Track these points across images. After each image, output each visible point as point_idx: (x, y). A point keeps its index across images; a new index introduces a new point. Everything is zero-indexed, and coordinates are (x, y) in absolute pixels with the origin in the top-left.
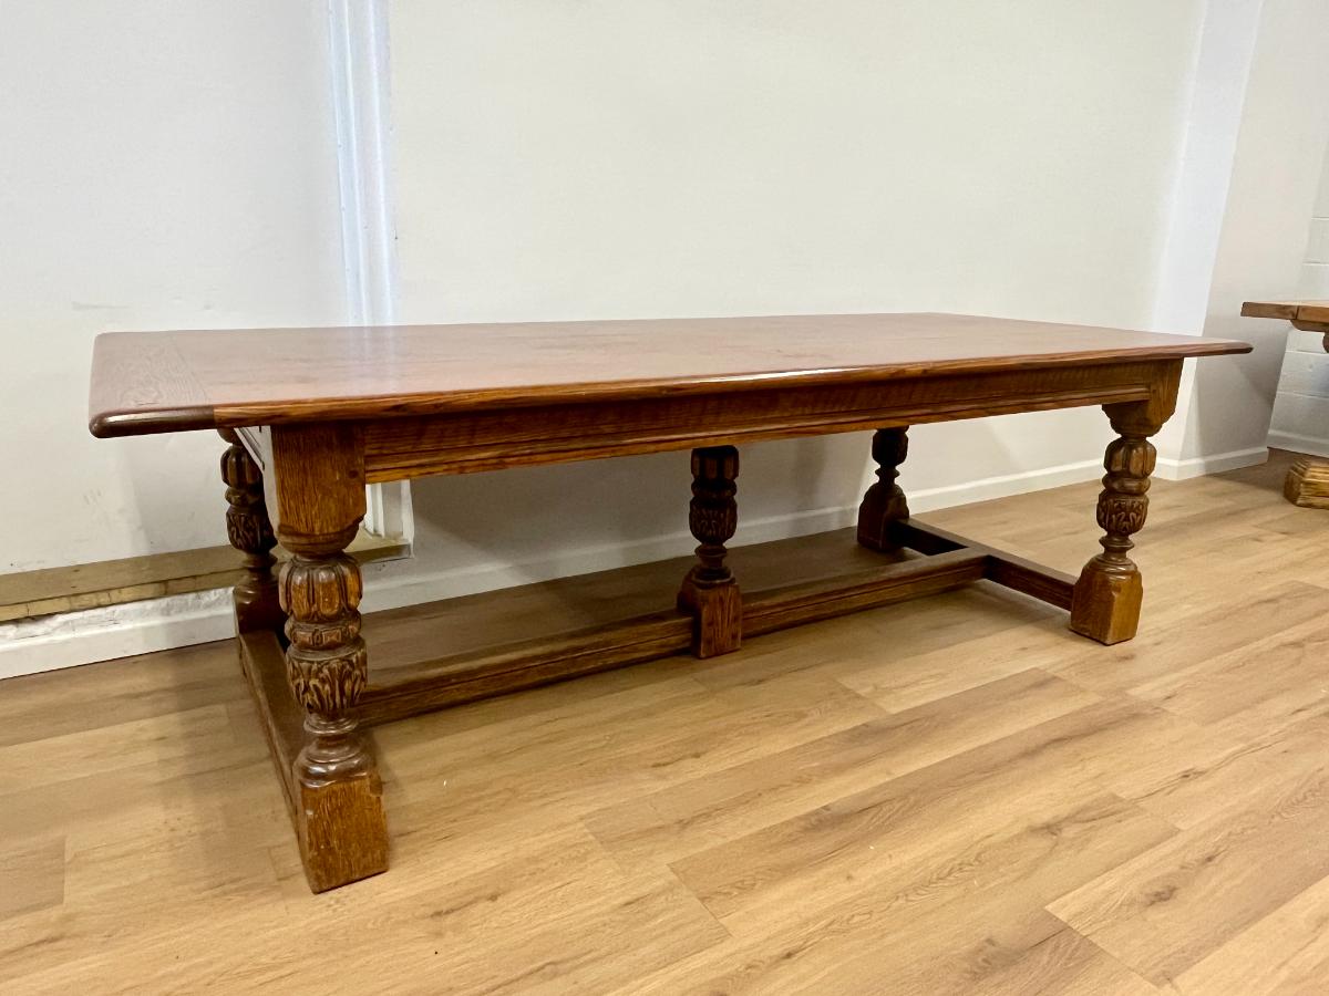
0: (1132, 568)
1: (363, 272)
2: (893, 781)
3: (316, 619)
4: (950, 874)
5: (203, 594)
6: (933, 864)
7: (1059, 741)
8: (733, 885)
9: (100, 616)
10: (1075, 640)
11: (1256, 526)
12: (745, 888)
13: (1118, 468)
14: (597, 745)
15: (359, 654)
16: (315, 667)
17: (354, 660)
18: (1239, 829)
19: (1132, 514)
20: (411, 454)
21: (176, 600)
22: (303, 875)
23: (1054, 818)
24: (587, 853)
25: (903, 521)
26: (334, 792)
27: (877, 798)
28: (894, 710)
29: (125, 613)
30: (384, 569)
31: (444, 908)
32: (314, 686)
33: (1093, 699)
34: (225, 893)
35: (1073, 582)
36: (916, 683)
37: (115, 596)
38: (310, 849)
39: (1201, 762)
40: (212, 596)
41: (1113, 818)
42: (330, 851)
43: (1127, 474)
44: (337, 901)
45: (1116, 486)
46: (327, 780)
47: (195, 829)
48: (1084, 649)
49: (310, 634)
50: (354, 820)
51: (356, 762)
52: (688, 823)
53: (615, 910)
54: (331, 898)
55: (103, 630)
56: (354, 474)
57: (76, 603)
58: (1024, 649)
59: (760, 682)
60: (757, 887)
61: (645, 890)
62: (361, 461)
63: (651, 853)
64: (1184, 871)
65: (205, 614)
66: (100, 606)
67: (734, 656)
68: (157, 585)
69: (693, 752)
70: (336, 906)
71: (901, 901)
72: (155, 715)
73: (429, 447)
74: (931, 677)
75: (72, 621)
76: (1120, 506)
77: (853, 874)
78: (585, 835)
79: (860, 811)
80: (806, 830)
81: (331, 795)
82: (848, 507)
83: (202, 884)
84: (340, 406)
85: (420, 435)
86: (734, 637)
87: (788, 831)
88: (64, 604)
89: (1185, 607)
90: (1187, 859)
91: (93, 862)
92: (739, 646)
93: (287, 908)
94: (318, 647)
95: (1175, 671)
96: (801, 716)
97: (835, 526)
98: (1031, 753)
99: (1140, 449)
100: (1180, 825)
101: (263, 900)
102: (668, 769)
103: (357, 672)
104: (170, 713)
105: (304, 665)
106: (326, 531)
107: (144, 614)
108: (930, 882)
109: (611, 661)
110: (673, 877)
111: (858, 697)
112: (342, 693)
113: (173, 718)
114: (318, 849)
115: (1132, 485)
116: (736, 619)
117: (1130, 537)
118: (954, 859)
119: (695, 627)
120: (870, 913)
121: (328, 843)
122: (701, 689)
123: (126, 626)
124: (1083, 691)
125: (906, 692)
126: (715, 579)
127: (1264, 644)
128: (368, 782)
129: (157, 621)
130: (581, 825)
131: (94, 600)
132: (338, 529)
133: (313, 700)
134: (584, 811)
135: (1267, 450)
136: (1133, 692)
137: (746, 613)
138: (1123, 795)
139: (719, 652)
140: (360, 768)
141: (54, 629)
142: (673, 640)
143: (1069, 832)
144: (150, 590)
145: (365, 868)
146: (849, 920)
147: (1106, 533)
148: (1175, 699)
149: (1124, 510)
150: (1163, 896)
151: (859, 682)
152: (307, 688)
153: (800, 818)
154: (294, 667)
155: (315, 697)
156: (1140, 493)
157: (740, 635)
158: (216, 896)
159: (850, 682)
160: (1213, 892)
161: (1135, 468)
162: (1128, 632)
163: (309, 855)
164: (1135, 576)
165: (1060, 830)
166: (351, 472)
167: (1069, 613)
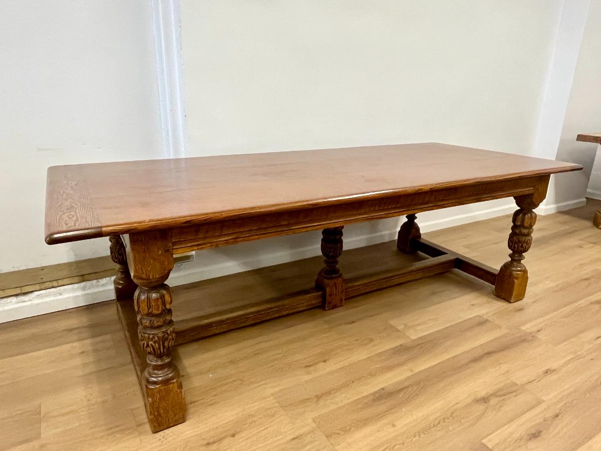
0: (523, 269)
1: (170, 129)
2: (413, 375)
3: (151, 315)
4: (439, 423)
5: (100, 280)
6: (431, 418)
7: (489, 354)
8: (341, 429)
9: (54, 292)
10: (497, 300)
11: (580, 240)
12: (346, 430)
13: (519, 223)
14: (279, 356)
15: (171, 329)
16: (151, 336)
17: (169, 332)
18: (570, 400)
19: (524, 245)
20: (193, 240)
21: (88, 283)
22: (148, 423)
23: (487, 394)
24: (275, 412)
25: (418, 240)
26: (161, 390)
27: (406, 384)
28: (414, 337)
29: (65, 290)
30: (182, 266)
31: (211, 441)
32: (151, 345)
33: (504, 331)
34: (113, 433)
35: (497, 273)
36: (424, 323)
37: (60, 282)
38: (150, 415)
39: (553, 365)
40: (104, 281)
41: (514, 394)
42: (160, 415)
43: (522, 226)
44: (164, 437)
45: (517, 231)
46: (158, 385)
47: (99, 400)
48: (500, 305)
49: (148, 322)
50: (170, 402)
51: (171, 375)
52: (321, 397)
53: (288, 442)
54: (161, 435)
55: (56, 298)
56: (167, 251)
57: (43, 286)
58: (473, 305)
59: (353, 322)
60: (352, 430)
61: (301, 431)
62: (171, 245)
63: (304, 412)
64: (545, 422)
65: (101, 289)
66: (53, 287)
67: (341, 309)
68: (78, 277)
69: (322, 360)
70: (163, 440)
71: (417, 438)
72: (79, 340)
73: (202, 236)
74: (431, 320)
75: (41, 294)
76: (519, 241)
77: (395, 424)
78: (274, 403)
79: (398, 391)
80: (374, 400)
81: (160, 391)
82: (393, 231)
83: (104, 428)
84: (161, 223)
85: (197, 232)
86: (341, 300)
87: (366, 401)
88: (37, 287)
89: (547, 283)
90: (546, 416)
91: (54, 417)
92: (343, 304)
93: (141, 440)
94: (152, 327)
95: (542, 317)
96: (371, 340)
97: (387, 240)
98: (475, 360)
99: (529, 215)
100: (543, 398)
101: (130, 437)
102: (312, 368)
103: (170, 337)
104: (88, 339)
105: (146, 335)
106: (155, 277)
107: (74, 290)
108: (430, 428)
109: (285, 313)
110: (314, 425)
111: (398, 330)
112: (164, 347)
113: (88, 341)
114: (154, 415)
115: (525, 231)
116: (342, 292)
117: (523, 254)
118: (440, 416)
119: (324, 297)
120: (403, 444)
121: (158, 412)
122: (327, 326)
123: (66, 296)
124: (500, 327)
125: (419, 328)
126: (332, 275)
127: (583, 302)
128: (176, 384)
129: (79, 293)
130: (272, 398)
131: (51, 284)
132: (161, 276)
133: (150, 350)
134: (272, 391)
135: (585, 200)
136: (523, 328)
137: (346, 289)
138: (518, 382)
139: (335, 307)
140: (172, 378)
141: (33, 298)
142: (313, 302)
143: (493, 401)
144: (76, 279)
145: (175, 421)
146: (393, 448)
147: (512, 252)
148: (541, 331)
149: (520, 243)
150: (535, 435)
151: (398, 323)
152: (148, 345)
153: (371, 394)
154: (142, 336)
155: (152, 348)
156: (529, 235)
157: (344, 299)
158: (110, 434)
159: (394, 322)
160: (558, 433)
161: (526, 224)
162: (521, 296)
163: (151, 417)
164: (525, 272)
165: (489, 401)
166: (166, 250)
167: (494, 286)
